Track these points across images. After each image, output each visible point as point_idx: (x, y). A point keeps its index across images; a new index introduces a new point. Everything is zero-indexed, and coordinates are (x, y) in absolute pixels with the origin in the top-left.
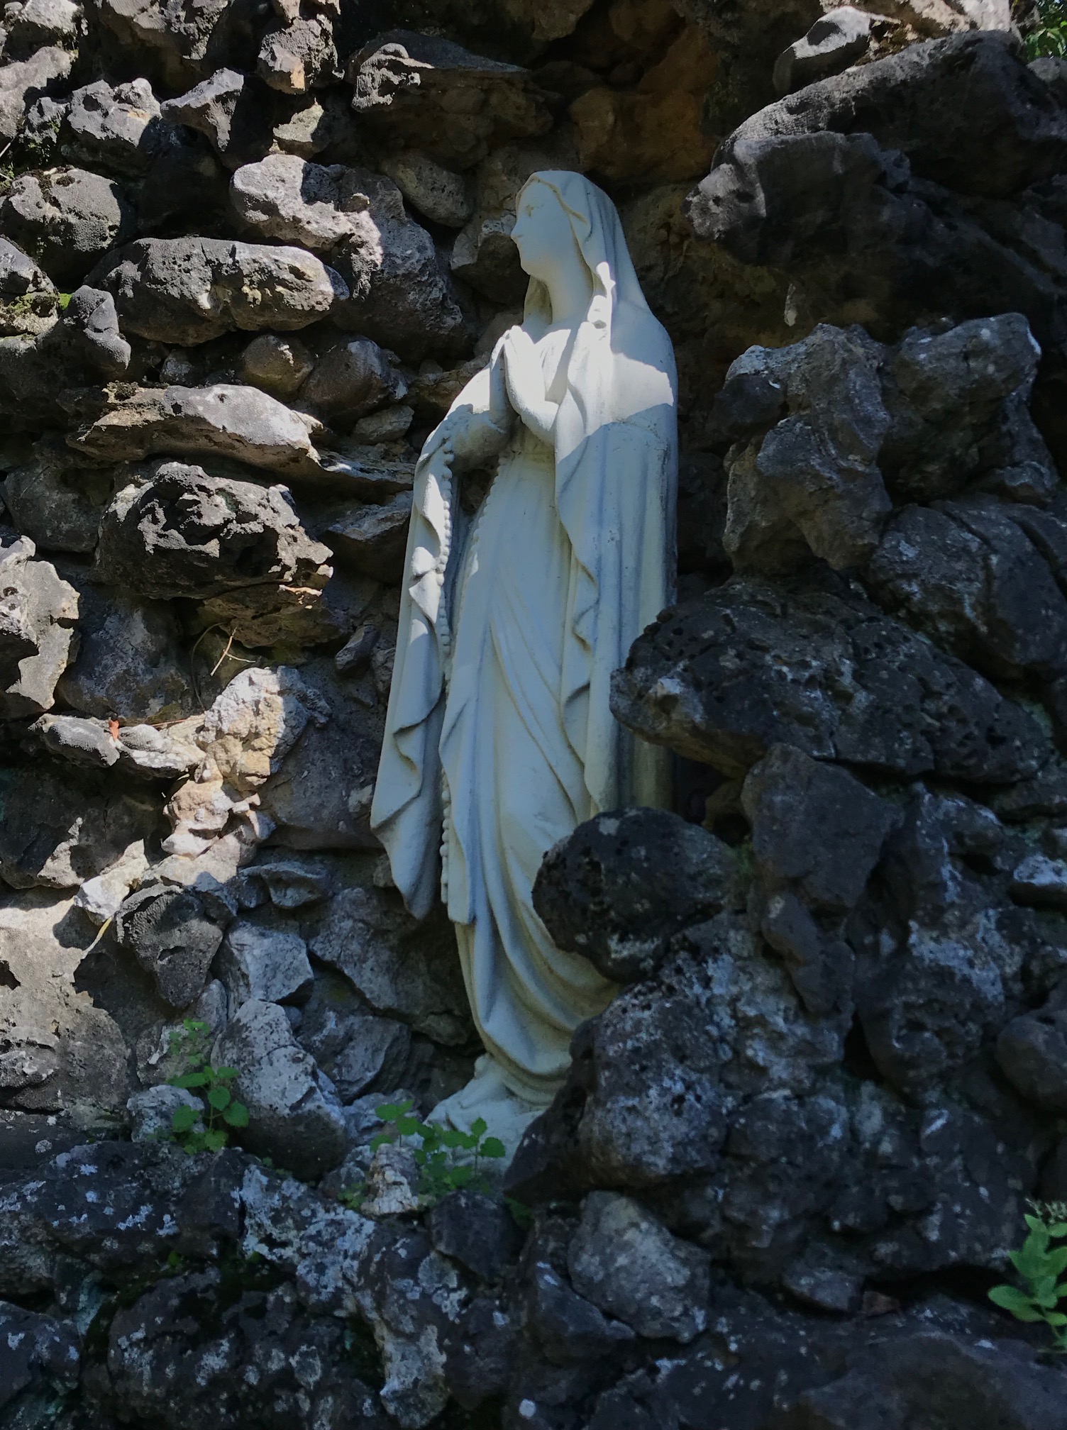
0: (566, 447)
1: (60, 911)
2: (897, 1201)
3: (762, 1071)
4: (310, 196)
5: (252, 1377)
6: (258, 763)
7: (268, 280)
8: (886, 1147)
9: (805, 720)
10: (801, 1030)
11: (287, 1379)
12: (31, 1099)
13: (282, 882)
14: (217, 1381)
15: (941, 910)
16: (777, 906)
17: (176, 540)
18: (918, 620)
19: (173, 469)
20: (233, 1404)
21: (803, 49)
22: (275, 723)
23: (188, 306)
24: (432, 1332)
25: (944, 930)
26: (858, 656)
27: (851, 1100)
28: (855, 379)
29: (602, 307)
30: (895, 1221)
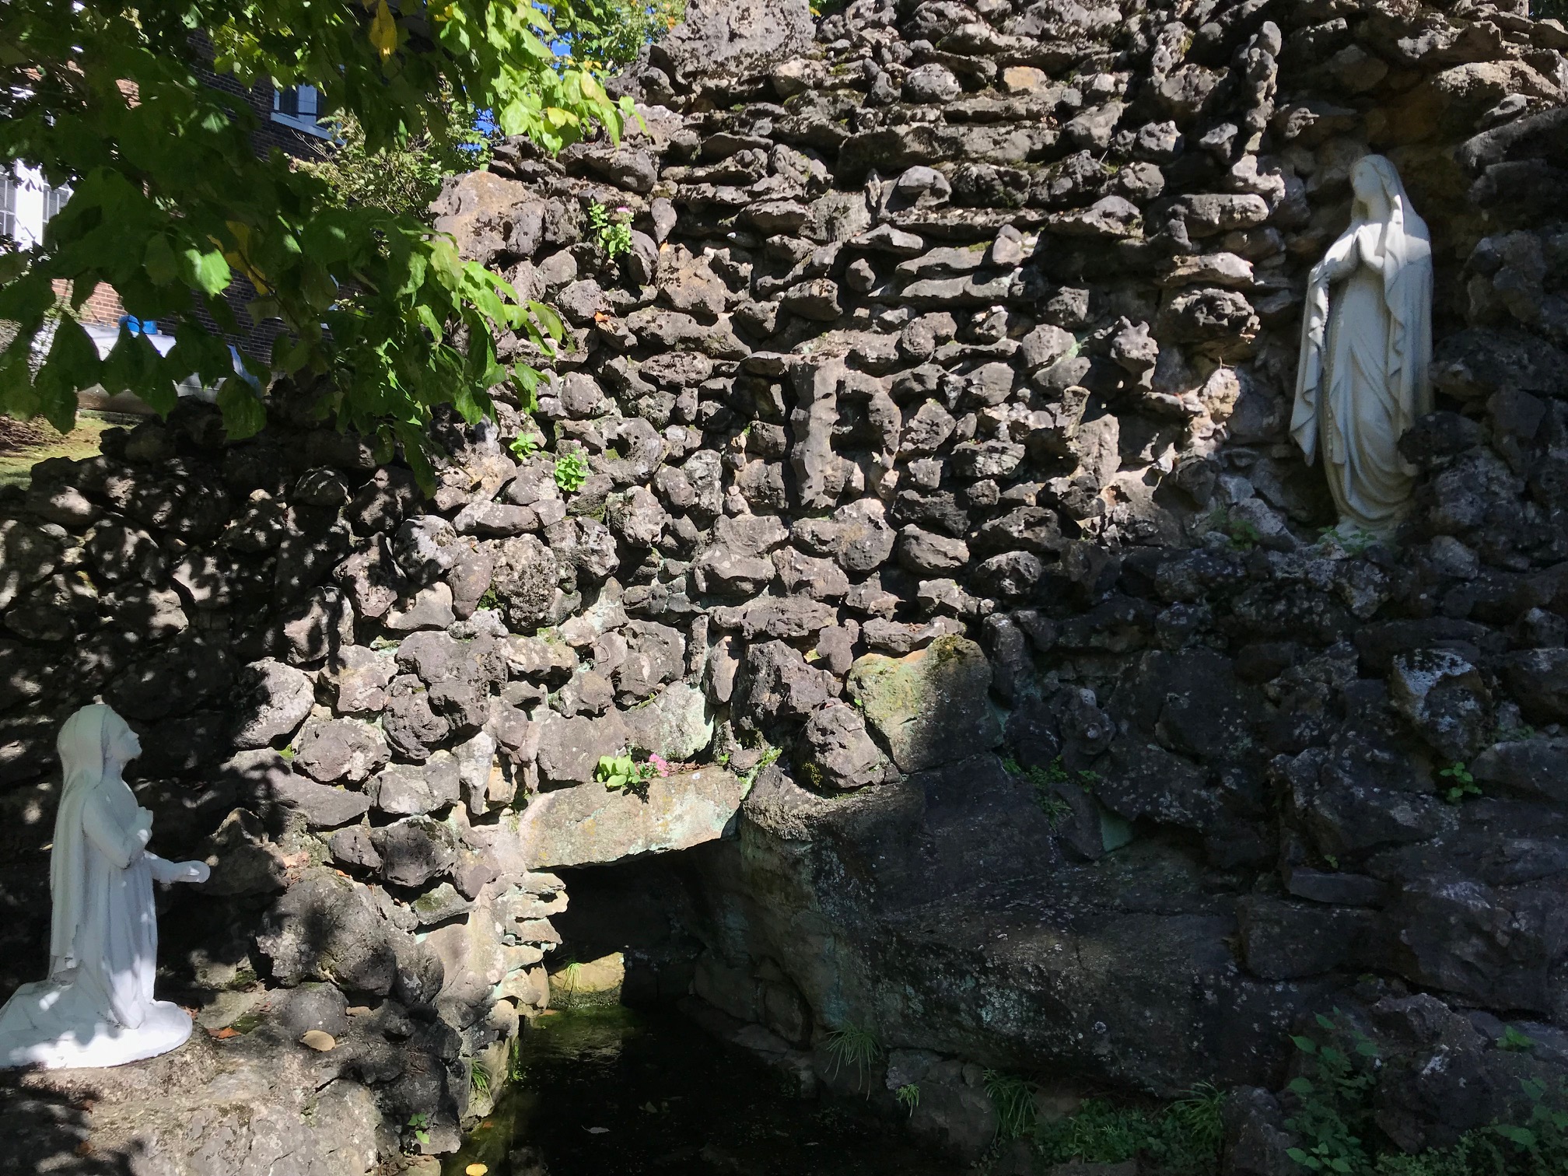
0: (1389, 274)
1: (1144, 471)
2: (1543, 538)
3: (1496, 494)
4: (1259, 173)
5: (1296, 611)
6: (1227, 409)
7: (1245, 210)
8: (1537, 521)
9: (1511, 377)
10: (1511, 481)
11: (1310, 611)
12: (1149, 541)
13: (1240, 456)
14: (1281, 614)
15: (1560, 440)
16: (1506, 440)
17: (1212, 319)
18: (1547, 337)
19: (1210, 291)
20: (1286, 621)
21: (1497, 111)
22: (1235, 391)
23: (1210, 223)
24: (1371, 587)
25: (1560, 447)
26: (1529, 354)
27: (1524, 506)
28: (1534, 254)
29: (1398, 215)
30: (1541, 544)
